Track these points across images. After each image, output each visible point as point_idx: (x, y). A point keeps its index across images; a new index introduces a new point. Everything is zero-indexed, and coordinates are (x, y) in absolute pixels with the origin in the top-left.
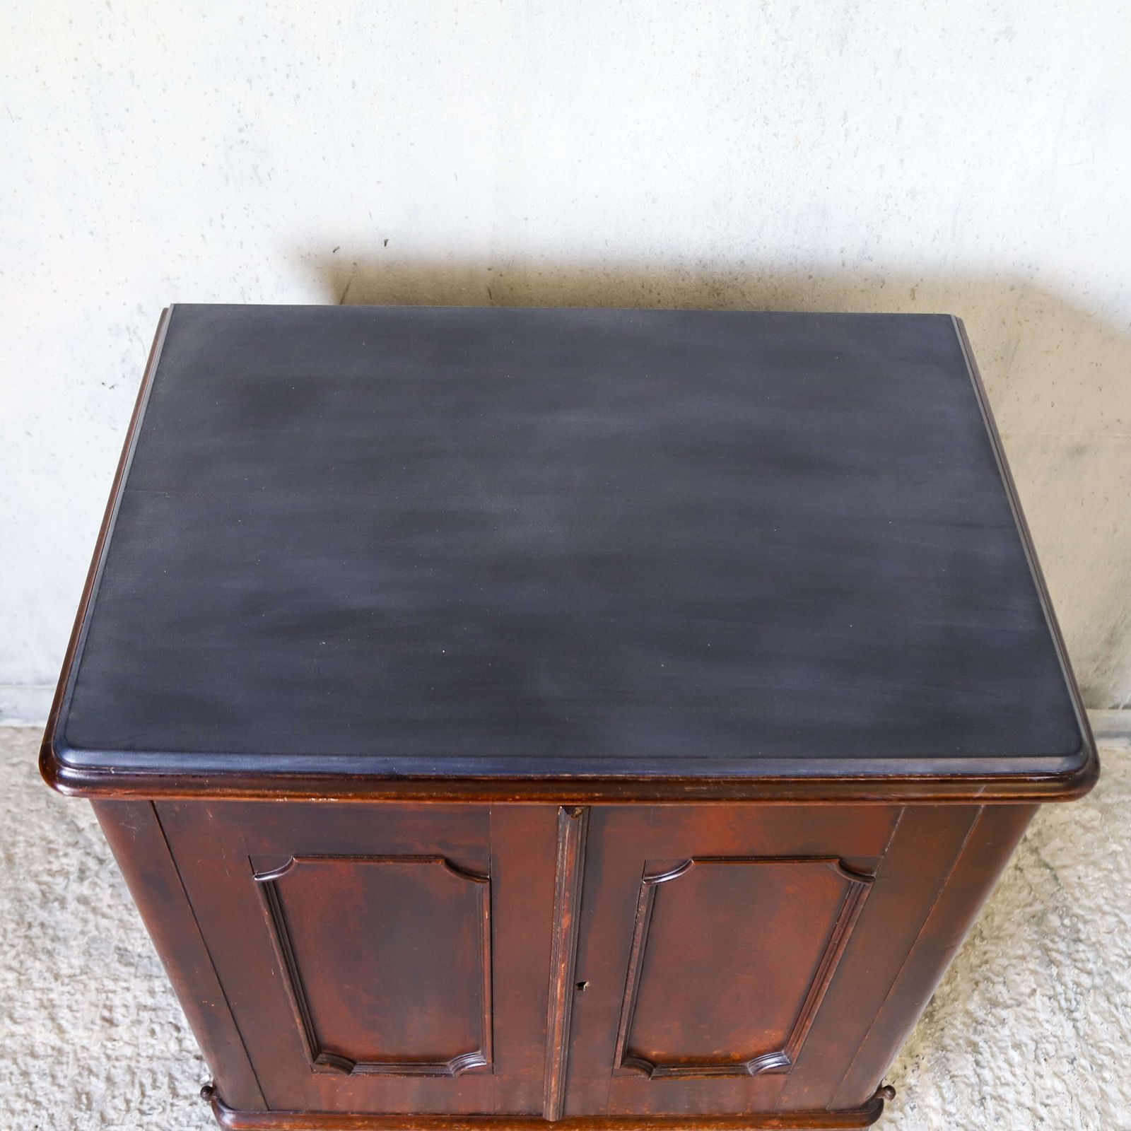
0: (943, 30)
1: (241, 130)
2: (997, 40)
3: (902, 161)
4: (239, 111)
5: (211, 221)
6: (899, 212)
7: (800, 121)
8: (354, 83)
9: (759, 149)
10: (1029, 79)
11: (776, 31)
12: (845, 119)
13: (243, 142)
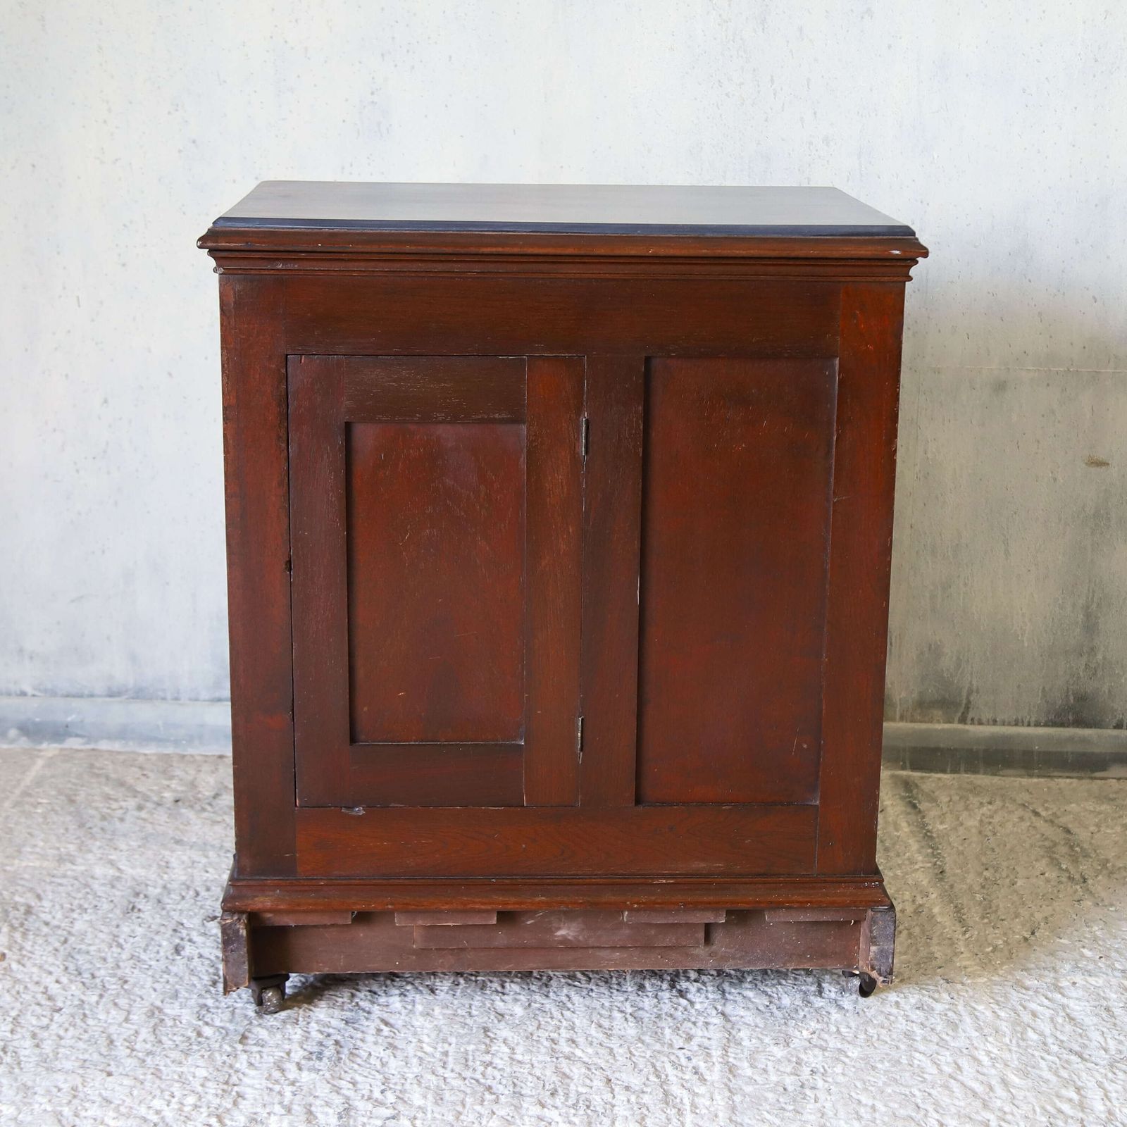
0: (827, 11)
1: (372, 93)
2: (862, 18)
3: (815, 113)
4: (373, 78)
5: (343, 168)
6: (820, 157)
7: (742, 84)
8: (450, 57)
9: (717, 105)
10: (890, 47)
11: (720, 16)
12: (772, 81)
13: (373, 102)
